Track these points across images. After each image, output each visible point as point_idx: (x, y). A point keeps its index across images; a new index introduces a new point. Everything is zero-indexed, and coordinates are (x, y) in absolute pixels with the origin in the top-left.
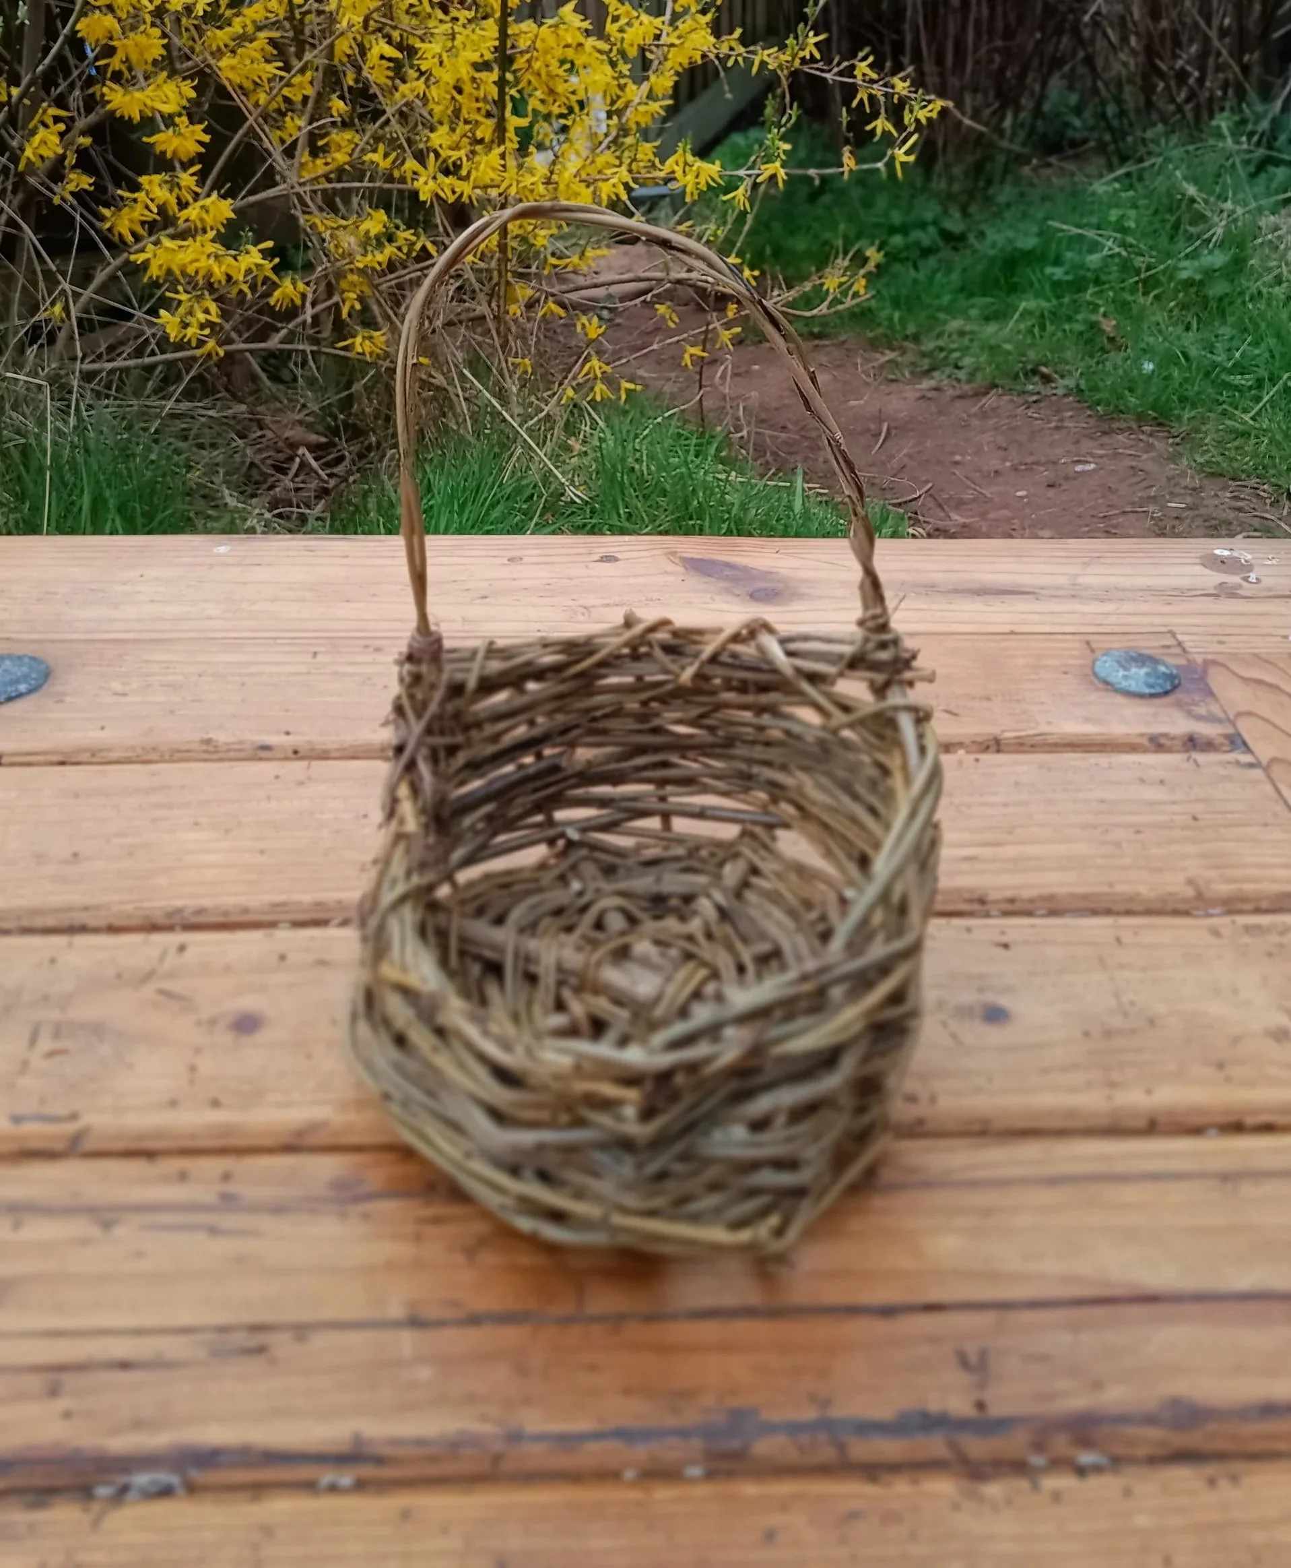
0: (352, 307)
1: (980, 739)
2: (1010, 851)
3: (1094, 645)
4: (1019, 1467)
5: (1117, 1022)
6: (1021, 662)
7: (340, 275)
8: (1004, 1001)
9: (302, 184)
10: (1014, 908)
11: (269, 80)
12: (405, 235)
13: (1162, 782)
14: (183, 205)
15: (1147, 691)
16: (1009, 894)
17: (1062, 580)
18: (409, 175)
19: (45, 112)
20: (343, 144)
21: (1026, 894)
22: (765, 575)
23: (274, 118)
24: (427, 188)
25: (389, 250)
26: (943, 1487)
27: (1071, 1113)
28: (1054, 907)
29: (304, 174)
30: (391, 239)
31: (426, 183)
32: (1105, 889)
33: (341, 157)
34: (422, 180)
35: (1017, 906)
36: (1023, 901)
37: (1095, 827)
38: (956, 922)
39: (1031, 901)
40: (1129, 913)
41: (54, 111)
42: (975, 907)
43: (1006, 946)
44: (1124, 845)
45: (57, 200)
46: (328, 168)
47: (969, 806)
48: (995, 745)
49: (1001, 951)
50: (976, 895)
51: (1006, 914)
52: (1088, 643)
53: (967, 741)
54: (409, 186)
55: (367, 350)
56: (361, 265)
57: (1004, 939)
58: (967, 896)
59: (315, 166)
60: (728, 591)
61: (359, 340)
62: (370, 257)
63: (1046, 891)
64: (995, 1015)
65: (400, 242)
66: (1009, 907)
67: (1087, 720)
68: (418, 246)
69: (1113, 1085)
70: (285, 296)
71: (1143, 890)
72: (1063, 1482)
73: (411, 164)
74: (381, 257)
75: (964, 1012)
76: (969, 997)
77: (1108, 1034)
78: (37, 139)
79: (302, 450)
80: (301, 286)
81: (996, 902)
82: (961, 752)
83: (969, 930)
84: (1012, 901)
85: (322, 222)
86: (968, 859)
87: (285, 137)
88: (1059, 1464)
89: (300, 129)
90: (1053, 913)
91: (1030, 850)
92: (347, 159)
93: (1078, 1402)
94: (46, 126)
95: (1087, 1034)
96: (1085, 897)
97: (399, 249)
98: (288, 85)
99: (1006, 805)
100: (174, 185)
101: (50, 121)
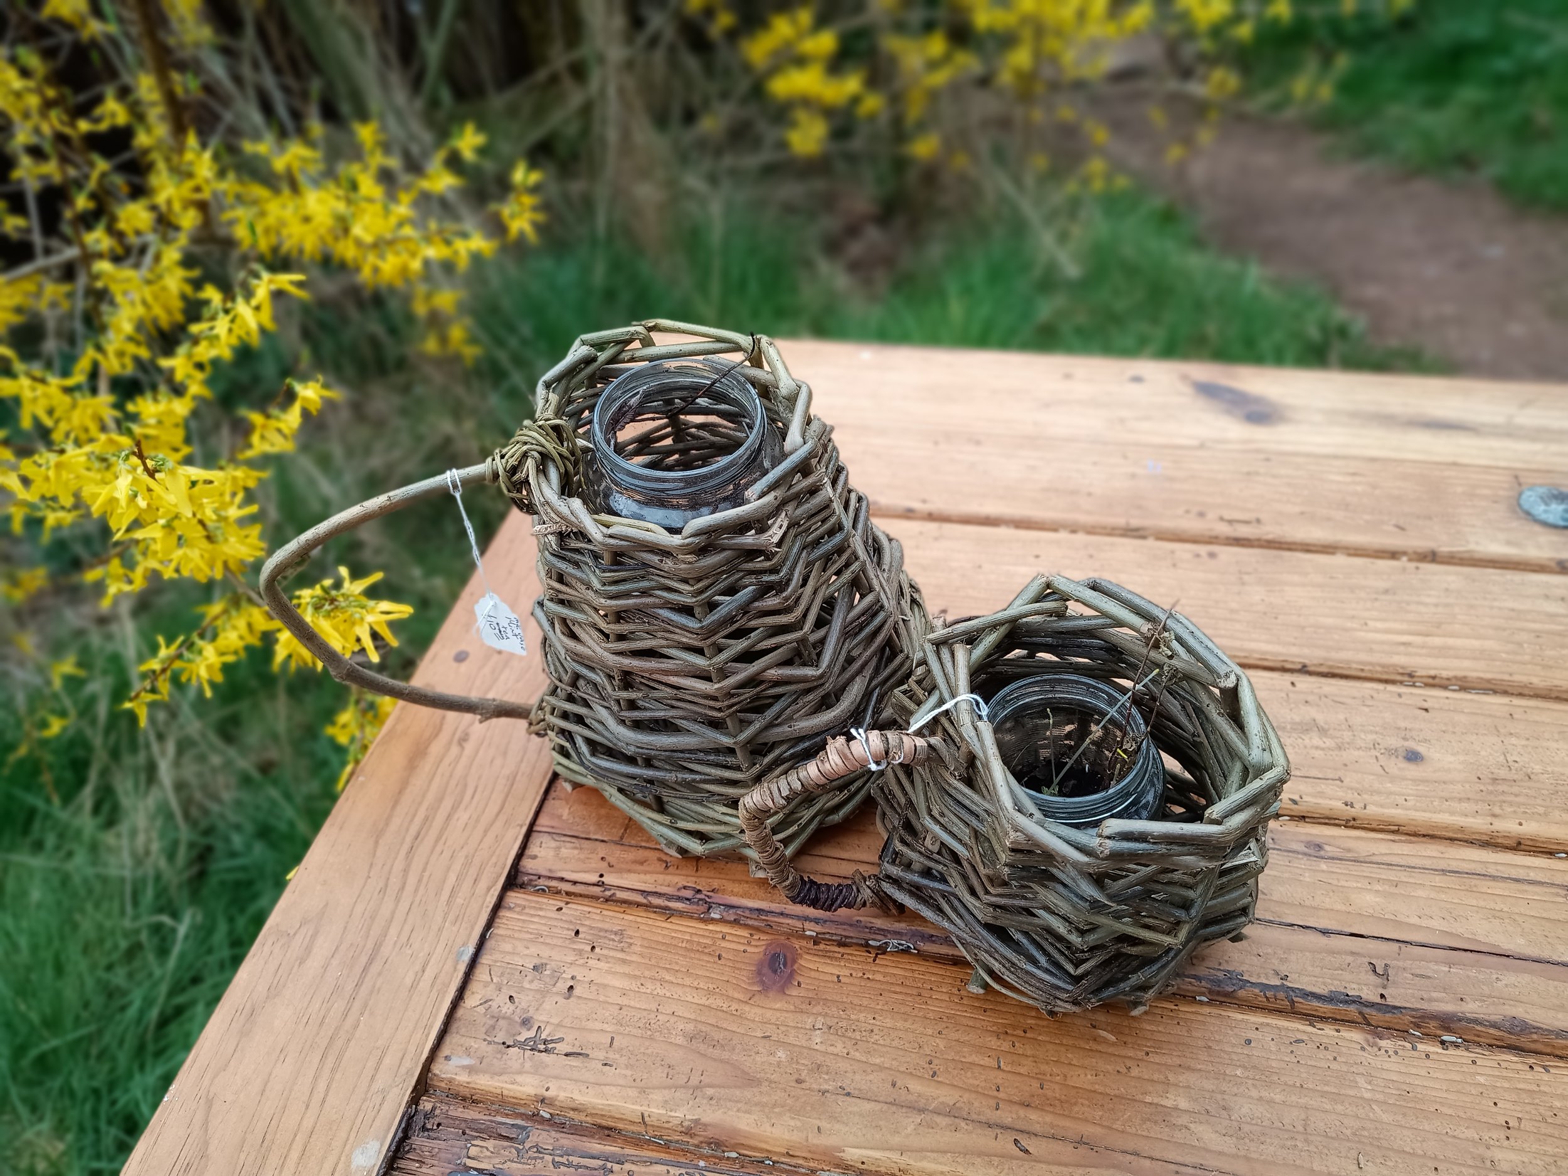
1: (1420, 550)
2: (1437, 641)
3: (1522, 480)
4: (1404, 1034)
5: (1503, 773)
6: (1459, 490)
8: (1421, 749)
10: (1434, 682)
13: (1563, 599)
15: (1562, 523)
16: (1432, 673)
17: (1500, 419)
21: (1444, 674)
22: (1258, 400)
26: (1355, 1036)
27: (1462, 829)
28: (1465, 685)
32: (1506, 677)
35: (1436, 681)
36: (1442, 678)
37: (1504, 629)
38: (1391, 688)
39: (1448, 679)
40: (1521, 695)
42: (1406, 678)
43: (1426, 710)
44: (1525, 645)
47: (1408, 603)
48: (1432, 557)
49: (1424, 713)
50: (1408, 671)
51: (1427, 685)
52: (1516, 477)
53: (1410, 551)
57: (1426, 705)
58: (1401, 671)
60: (1229, 412)
63: (1460, 674)
64: (1413, 757)
66: (1431, 681)
67: (1509, 543)
69: (1495, 815)
71: (1535, 681)
72: (1435, 1049)
75: (1392, 752)
76: (1395, 742)
77: (1495, 780)
81: (1422, 677)
82: (1405, 559)
83: (1400, 695)
84: (1434, 677)
86: (1404, 644)
88: (1428, 1036)
90: (1463, 689)
91: (1451, 641)
93: (1448, 1007)
95: (1479, 778)
96: (1489, 681)
99: (1436, 605)
100: (794, 22)
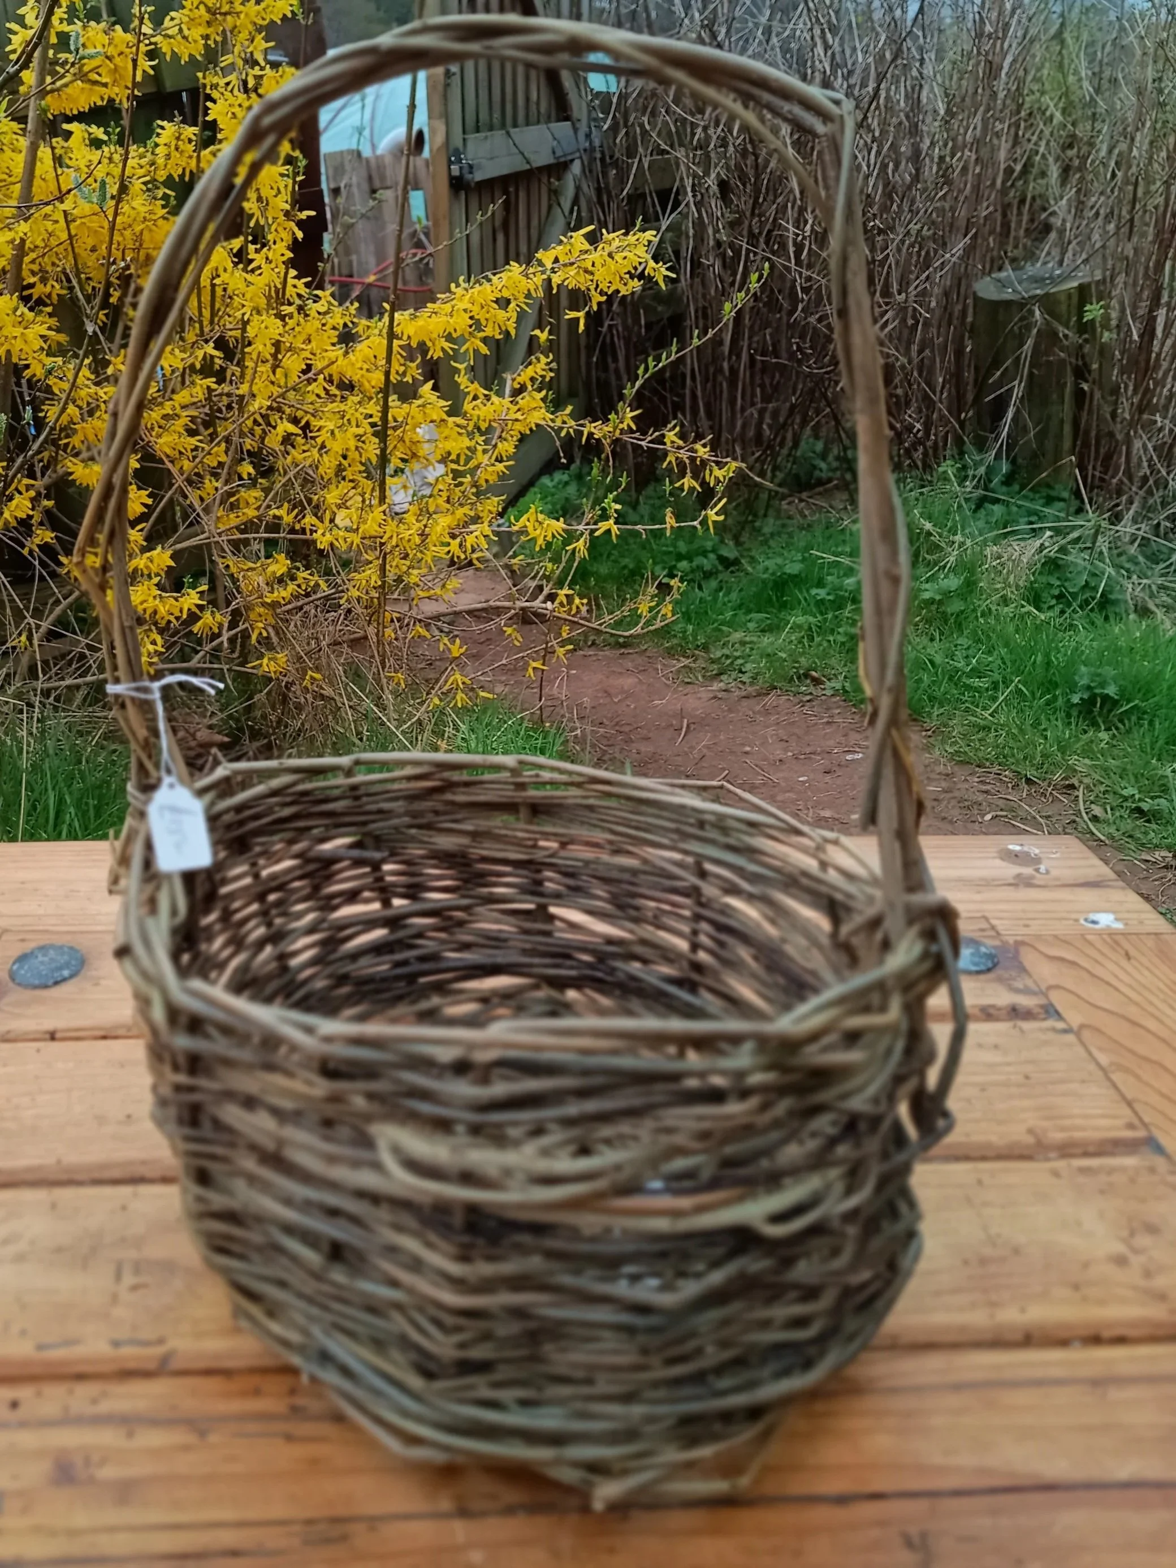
0: (261, 634)
5: (988, 1251)
7: (249, 608)
9: (220, 535)
11: (192, 450)
12: (302, 574)
13: (996, 1047)
14: (133, 556)
15: (974, 968)
18: (308, 527)
19: (20, 481)
20: (252, 500)
23: (195, 480)
24: (324, 539)
25: (291, 587)
29: (220, 525)
30: (293, 578)
31: (323, 535)
32: (963, 1139)
33: (251, 513)
34: (320, 532)
40: (984, 1158)
41: (26, 481)
45: (25, 552)
46: (238, 521)
54: (308, 536)
55: (273, 669)
56: (269, 601)
59: (229, 519)
61: (265, 661)
62: (276, 594)
65: (300, 581)
68: (312, 584)
69: (993, 1305)
70: (205, 625)
71: (994, 1139)
73: (309, 520)
74: (283, 593)
77: (983, 1261)
78: (14, 502)
80: (218, 617)
85: (233, 563)
87: (204, 495)
89: (216, 489)
92: (256, 513)
94: (20, 493)
95: (966, 1262)
96: (948, 1146)
97: (299, 586)
98: (209, 453)
101: (22, 489)
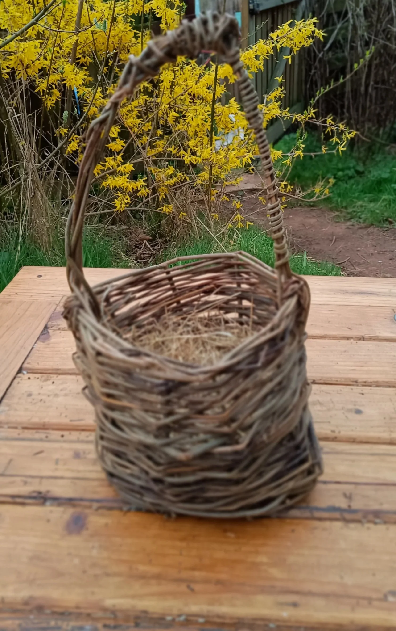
0: (163, 197)
1: (358, 337)
2: (365, 368)
3: (395, 311)
4: (358, 521)
6: (372, 314)
7: (159, 187)
8: (361, 408)
9: (149, 158)
10: (366, 384)
11: (139, 124)
12: (179, 174)
14: (118, 166)
16: (364, 380)
17: (387, 291)
18: (182, 155)
19: (73, 136)
20: (161, 145)
21: (370, 380)
23: (139, 137)
24: (187, 160)
25: (175, 179)
26: (338, 524)
27: (379, 438)
28: (378, 385)
29: (148, 154)
30: (175, 176)
31: (187, 158)
32: (393, 380)
33: (160, 149)
34: (186, 157)
35: (367, 384)
36: (369, 382)
37: (391, 363)
38: (348, 387)
39: (371, 382)
41: (76, 136)
42: (354, 383)
43: (363, 394)
45: (76, 163)
46: (155, 153)
47: (354, 355)
48: (362, 338)
49: (361, 395)
50: (355, 380)
51: (363, 386)
52: (393, 310)
53: (354, 337)
54: (182, 159)
55: (167, 211)
56: (166, 184)
57: (362, 392)
58: (352, 380)
59: (152, 152)
61: (164, 207)
62: (169, 181)
63: (375, 380)
64: (358, 412)
65: (178, 177)
66: (364, 384)
67: (391, 332)
68: (183, 178)
69: (391, 432)
70: (142, 193)
72: (371, 525)
73: (182, 152)
74: (172, 181)
75: (350, 411)
76: (351, 407)
77: (391, 418)
78: (71, 144)
79: (145, 241)
80: (147, 190)
81: (361, 382)
82: (352, 340)
83: (352, 389)
84: (365, 382)
85: (153, 169)
86: (353, 370)
87: (143, 142)
88: (369, 522)
89: (147, 140)
90: (377, 386)
91: (371, 368)
92: (162, 150)
93: (375, 507)
94: (74, 141)
95: (385, 418)
96: (387, 382)
97: (178, 179)
98: (144, 126)
99: (365, 355)
100: (115, 159)
101: (74, 139)
